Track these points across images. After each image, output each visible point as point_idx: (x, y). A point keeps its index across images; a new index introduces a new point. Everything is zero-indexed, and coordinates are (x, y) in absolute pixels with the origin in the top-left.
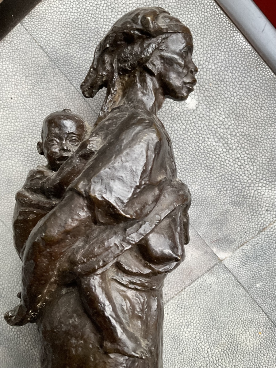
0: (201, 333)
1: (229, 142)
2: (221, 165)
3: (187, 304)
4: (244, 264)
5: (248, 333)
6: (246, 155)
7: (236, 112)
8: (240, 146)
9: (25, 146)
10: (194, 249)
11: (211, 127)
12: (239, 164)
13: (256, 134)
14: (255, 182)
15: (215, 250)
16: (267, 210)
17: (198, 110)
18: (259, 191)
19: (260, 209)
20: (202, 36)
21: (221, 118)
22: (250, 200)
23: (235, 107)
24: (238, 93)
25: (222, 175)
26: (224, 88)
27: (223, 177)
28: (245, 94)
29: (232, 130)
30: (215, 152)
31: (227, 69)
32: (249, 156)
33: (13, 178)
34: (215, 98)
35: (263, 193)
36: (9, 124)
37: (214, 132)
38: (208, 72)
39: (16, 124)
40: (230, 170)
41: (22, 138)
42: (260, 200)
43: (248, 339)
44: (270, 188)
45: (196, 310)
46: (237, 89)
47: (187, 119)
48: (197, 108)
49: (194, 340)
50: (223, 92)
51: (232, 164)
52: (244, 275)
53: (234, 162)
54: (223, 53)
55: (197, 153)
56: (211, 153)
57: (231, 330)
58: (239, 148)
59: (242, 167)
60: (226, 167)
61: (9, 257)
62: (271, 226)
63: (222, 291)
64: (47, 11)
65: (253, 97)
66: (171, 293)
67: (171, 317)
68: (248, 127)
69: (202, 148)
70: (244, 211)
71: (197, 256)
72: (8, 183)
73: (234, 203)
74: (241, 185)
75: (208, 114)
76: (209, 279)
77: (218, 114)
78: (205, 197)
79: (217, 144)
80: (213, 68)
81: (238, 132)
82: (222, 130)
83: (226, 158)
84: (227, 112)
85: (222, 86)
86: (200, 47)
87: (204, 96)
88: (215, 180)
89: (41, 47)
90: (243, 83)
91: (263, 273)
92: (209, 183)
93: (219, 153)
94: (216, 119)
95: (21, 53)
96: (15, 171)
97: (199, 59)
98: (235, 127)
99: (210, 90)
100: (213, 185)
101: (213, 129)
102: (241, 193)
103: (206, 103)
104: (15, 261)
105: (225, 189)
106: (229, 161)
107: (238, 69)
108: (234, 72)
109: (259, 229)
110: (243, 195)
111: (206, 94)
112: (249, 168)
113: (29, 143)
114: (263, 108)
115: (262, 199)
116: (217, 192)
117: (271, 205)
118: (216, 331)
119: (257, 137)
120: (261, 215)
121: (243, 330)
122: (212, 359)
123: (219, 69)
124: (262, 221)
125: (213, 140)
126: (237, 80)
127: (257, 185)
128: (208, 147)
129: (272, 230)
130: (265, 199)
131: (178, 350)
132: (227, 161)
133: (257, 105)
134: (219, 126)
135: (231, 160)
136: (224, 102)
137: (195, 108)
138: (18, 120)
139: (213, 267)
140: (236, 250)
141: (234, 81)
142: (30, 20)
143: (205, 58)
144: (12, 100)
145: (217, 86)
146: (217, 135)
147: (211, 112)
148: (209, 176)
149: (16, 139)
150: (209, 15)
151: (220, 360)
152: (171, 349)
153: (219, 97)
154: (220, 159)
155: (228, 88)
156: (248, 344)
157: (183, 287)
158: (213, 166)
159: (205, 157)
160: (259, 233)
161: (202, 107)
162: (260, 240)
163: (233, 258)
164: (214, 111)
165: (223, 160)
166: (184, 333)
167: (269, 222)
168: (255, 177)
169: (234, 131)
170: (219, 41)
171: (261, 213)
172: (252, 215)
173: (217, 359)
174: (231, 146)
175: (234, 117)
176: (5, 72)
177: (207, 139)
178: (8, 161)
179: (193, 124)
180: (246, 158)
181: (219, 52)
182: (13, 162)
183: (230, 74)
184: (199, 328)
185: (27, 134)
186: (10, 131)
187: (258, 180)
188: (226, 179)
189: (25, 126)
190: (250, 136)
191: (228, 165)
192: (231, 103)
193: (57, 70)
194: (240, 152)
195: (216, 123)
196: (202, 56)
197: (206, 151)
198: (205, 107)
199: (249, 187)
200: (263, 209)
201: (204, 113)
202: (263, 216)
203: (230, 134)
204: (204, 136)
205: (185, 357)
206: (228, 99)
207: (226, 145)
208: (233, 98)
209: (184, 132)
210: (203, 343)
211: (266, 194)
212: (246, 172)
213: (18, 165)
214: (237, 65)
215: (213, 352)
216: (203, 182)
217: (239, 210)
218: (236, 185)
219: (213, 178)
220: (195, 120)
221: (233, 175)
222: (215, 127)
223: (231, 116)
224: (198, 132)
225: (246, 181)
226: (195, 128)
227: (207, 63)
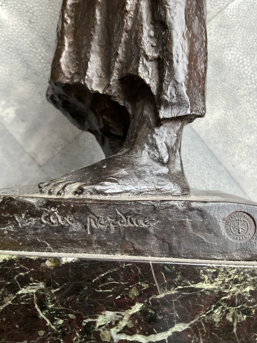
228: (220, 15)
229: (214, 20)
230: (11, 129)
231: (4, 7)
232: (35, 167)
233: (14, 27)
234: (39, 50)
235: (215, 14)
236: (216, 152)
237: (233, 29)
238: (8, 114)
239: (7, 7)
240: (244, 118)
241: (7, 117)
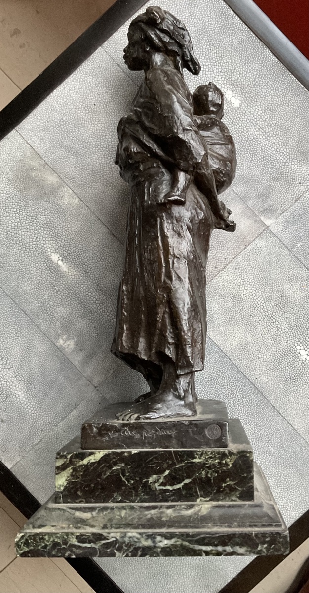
0: (257, 291)
1: (267, 131)
2: (262, 149)
3: (243, 266)
4: (286, 228)
5: (295, 287)
6: (280, 140)
7: (270, 108)
8: (275, 133)
9: (106, 143)
10: (246, 219)
11: (252, 120)
12: (276, 147)
13: (286, 124)
14: (288, 161)
15: (262, 219)
16: (300, 183)
17: (241, 107)
18: (293, 168)
19: (294, 183)
20: (241, 53)
21: (259, 113)
22: (286, 176)
23: (269, 105)
24: (270, 94)
25: (264, 157)
26: (260, 91)
27: (264, 159)
28: (276, 94)
29: (268, 122)
30: (257, 140)
31: (260, 76)
32: (282, 141)
33: (97, 169)
34: (254, 98)
35: (295, 169)
36: (93, 125)
37: (255, 124)
38: (247, 79)
39: (99, 125)
40: (269, 153)
41: (103, 136)
42: (294, 175)
43: (296, 292)
44: (300, 165)
45: (251, 271)
46: (269, 91)
47: (234, 115)
48: (240, 106)
49: (251, 297)
50: (259, 94)
51: (270, 148)
52: (286, 237)
53: (272, 146)
54: (257, 65)
55: (243, 141)
56: (254, 140)
57: (281, 285)
58: (274, 136)
59: (278, 150)
60: (266, 151)
61: (94, 236)
62: (304, 195)
63: (270, 252)
64: (122, 38)
65: (281, 96)
66: (230, 257)
67: (231, 278)
68: (279, 119)
69: (246, 136)
70: (282, 185)
71: (248, 224)
72: (93, 173)
73: (274, 179)
74: (278, 165)
75: (249, 110)
76: (259, 243)
77: (257, 110)
78: (252, 176)
79: (258, 133)
80: (251, 76)
81: (273, 123)
82: (260, 123)
83: (265, 144)
84: (263, 108)
85: (258, 89)
86: (239, 61)
87: (245, 97)
88: (258, 162)
89: (118, 65)
90: (274, 86)
91: (301, 234)
92: (254, 164)
93: (260, 140)
94: (255, 114)
95: (102, 70)
96: (98, 163)
97: (240, 70)
98: (270, 119)
99: (250, 93)
100: (257, 166)
101: (254, 122)
102: (279, 170)
103: (247, 102)
104: (98, 240)
105: (267, 168)
106: (268, 146)
107: (269, 76)
108: (266, 78)
109: (295, 199)
110: (281, 173)
111: (246, 96)
112: (284, 150)
113: (109, 140)
114: (290, 104)
115: (295, 174)
116: (260, 171)
117: (302, 179)
118: (269, 287)
119: (287, 126)
120: (296, 187)
121: (290, 285)
122: (267, 314)
123: (254, 77)
124: (297, 192)
125: (255, 130)
126: (269, 84)
127: (290, 164)
128: (251, 136)
129: (305, 199)
130: (298, 174)
131: (238, 307)
132: (266, 146)
133: (285, 102)
134: (258, 119)
135: (269, 145)
136: (260, 101)
137: (239, 106)
138: (100, 122)
139: (262, 232)
140: (279, 217)
141: (266, 85)
142: (108, 44)
143: (244, 69)
144: (95, 107)
145: (254, 89)
146: (257, 126)
147: (251, 109)
148: (253, 159)
149: (99, 137)
150: (245, 38)
151: (274, 314)
152: (232, 307)
153: (256, 97)
154: (261, 145)
155: (263, 90)
156: (296, 297)
157: (239, 251)
158: (256, 151)
159: (249, 144)
160: (295, 202)
161: (245, 105)
162: (297, 207)
163: (277, 224)
164: (254, 108)
165: (263, 145)
166: (242, 291)
167: (302, 193)
168: (288, 157)
169: (270, 123)
170: (253, 56)
171: (295, 186)
172: (288, 188)
173: (271, 313)
174: (268, 134)
175: (269, 111)
176: (89, 84)
177: (250, 130)
178: (92, 155)
179: (238, 119)
180: (280, 143)
181: (254, 64)
182: (96, 156)
183: (263, 80)
184: (255, 286)
185: (108, 133)
186: (94, 131)
187: (291, 159)
188: (267, 160)
189: (106, 127)
190: (282, 126)
191: (267, 149)
192: (266, 102)
193: (131, 82)
194: (275, 138)
195: (255, 117)
196: (241, 67)
197: (250, 139)
198: (246, 105)
199: (284, 165)
200: (297, 182)
201: (246, 109)
202: (297, 188)
203: (267, 125)
204: (247, 127)
205: (245, 313)
206: (263, 99)
207: (264, 134)
208: (267, 98)
209: (232, 125)
210: (259, 299)
211: (298, 170)
212: (281, 154)
213: (100, 158)
214: (268, 73)
215: (267, 307)
216: (249, 164)
217: (279, 184)
218: (275, 164)
219: (256, 160)
220: (239, 115)
221: (272, 157)
222: (256, 120)
223: (267, 111)
224: (243, 125)
225: (281, 161)
226: (240, 122)
227: (245, 73)
228: (235, 261)
229: (230, 264)
230: (70, 358)
231: (64, 262)
232: (92, 388)
233: (73, 277)
234: (94, 294)
235: (231, 260)
236: (241, 368)
237: (246, 270)
238: (69, 345)
239: (66, 262)
240: (261, 339)
241: (67, 348)
